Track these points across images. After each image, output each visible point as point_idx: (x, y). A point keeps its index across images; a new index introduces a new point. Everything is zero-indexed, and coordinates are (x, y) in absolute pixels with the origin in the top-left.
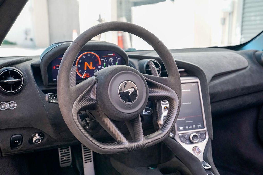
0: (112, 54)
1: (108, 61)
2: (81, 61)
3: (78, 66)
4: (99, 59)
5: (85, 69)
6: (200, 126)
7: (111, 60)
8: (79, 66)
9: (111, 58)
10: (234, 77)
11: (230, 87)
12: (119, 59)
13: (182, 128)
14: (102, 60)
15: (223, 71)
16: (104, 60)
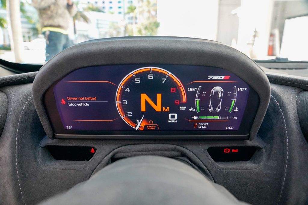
0: (223, 77)
1: (209, 93)
2: (128, 90)
3: (123, 102)
4: (182, 89)
5: (143, 109)
7: (216, 93)
8: (126, 102)
9: (218, 88)
12: (242, 90)
14: (191, 90)
16: (196, 91)
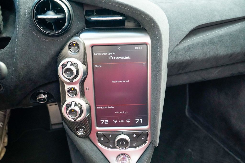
6: (140, 121)
10: (236, 31)
11: (222, 51)
13: (106, 122)
15: (217, 18)
